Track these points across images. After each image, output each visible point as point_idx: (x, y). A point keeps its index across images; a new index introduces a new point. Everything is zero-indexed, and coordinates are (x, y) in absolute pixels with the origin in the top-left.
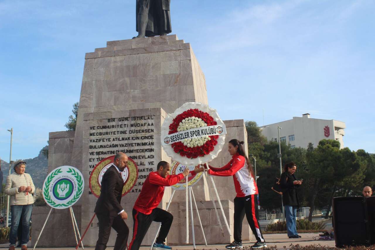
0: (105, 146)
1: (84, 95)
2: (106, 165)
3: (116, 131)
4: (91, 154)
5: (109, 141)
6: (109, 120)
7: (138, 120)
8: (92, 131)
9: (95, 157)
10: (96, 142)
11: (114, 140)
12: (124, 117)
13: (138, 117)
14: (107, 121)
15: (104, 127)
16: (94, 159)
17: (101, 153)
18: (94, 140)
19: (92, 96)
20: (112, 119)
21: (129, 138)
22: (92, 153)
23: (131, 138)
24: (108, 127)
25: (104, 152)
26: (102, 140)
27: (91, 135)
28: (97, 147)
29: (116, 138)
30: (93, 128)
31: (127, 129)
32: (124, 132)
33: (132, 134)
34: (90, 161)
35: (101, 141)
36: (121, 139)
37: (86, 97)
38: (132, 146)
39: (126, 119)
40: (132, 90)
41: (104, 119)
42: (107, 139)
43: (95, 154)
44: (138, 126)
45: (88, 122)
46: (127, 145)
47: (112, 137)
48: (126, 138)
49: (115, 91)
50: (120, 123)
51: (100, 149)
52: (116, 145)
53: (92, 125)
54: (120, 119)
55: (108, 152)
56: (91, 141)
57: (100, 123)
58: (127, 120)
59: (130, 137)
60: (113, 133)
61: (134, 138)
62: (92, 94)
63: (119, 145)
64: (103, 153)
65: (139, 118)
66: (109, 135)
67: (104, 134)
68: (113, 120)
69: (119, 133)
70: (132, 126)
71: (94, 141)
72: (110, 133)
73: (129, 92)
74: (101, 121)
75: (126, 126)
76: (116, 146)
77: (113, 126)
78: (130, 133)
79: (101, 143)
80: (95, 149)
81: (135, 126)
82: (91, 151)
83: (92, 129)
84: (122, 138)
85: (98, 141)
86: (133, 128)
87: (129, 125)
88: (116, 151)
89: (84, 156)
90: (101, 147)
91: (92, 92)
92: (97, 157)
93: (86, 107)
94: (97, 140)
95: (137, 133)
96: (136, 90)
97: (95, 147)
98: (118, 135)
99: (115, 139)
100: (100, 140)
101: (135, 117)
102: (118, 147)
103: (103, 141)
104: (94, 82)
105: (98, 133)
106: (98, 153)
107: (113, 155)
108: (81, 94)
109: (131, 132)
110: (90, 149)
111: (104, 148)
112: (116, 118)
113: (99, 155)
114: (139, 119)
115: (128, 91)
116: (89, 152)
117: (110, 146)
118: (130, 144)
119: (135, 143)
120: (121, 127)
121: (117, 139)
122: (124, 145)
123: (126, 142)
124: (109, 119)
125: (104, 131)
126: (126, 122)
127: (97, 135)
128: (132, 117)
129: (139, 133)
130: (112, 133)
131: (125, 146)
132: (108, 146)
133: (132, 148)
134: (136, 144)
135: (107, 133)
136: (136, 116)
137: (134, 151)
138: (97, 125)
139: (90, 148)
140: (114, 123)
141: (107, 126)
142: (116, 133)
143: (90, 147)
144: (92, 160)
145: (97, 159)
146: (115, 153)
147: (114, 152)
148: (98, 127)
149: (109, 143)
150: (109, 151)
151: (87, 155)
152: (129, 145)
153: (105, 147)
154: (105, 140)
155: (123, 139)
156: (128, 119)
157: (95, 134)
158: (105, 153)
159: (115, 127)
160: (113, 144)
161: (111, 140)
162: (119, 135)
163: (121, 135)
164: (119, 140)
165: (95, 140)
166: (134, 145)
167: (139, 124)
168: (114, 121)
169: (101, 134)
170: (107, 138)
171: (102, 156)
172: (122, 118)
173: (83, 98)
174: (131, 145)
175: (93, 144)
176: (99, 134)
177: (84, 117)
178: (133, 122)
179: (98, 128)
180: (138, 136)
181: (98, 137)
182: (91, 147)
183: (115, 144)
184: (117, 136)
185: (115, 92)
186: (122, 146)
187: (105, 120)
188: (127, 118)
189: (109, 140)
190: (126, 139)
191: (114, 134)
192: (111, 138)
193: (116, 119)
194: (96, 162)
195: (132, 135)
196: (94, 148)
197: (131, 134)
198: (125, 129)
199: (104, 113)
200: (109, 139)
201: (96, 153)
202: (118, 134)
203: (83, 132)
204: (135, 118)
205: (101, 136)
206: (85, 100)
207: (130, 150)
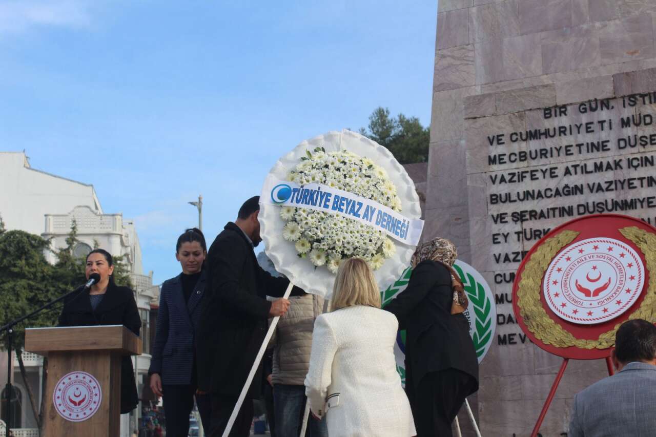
0: (539, 192)
1: (445, 52)
2: (563, 248)
3: (574, 144)
4: (496, 222)
5: (553, 175)
6: (548, 113)
7: (644, 103)
8: (496, 150)
9: (511, 227)
10: (510, 181)
11: (567, 172)
12: (596, 100)
13: (643, 96)
14: (541, 114)
15: (533, 135)
16: (506, 236)
17: (528, 217)
18: (503, 176)
19: (471, 54)
20: (556, 106)
21: (618, 164)
22: (500, 218)
23: (624, 164)
24: (547, 134)
25: (539, 211)
26: (528, 175)
27: (492, 161)
28: (514, 197)
29: (575, 167)
30: (497, 140)
31: (609, 135)
32: (601, 146)
33: (629, 150)
34: (495, 241)
35: (528, 179)
36: (590, 167)
37: (453, 57)
38: (631, 187)
39: (605, 103)
40: (598, 24)
41: (531, 110)
42: (544, 172)
43: (508, 218)
44: (646, 124)
45: (481, 121)
46: (613, 186)
47: (561, 163)
48: (608, 164)
49: (542, 31)
50: (584, 119)
51: (525, 202)
52: (576, 187)
53: (494, 132)
54: (582, 104)
55: (551, 213)
56: (494, 182)
57: (517, 122)
58: (608, 108)
59: (620, 160)
60: (563, 151)
61: (635, 163)
62: (470, 47)
63: (585, 187)
64: (533, 215)
65: (647, 99)
66: (550, 159)
67: (534, 155)
68: (562, 110)
69: (584, 148)
70: (625, 123)
71: (503, 180)
72: (555, 152)
73: (588, 31)
74: (521, 116)
75: (606, 125)
76: (578, 190)
77: (560, 128)
78: (620, 148)
79: (528, 185)
80: (508, 204)
81: (637, 125)
82: (495, 210)
83: (495, 142)
84: (595, 164)
85: (516, 178)
86: (629, 132)
87: (616, 122)
88: (579, 206)
89: (475, 227)
90: (528, 195)
91: (471, 42)
92: (518, 227)
93: (457, 87)
94: (514, 174)
95: (644, 146)
96: (612, 23)
97: (508, 198)
98: (581, 157)
99: (572, 170)
100: (521, 177)
101: (633, 96)
102: (582, 192)
103: (533, 178)
104: (474, 10)
105: (515, 155)
106: (519, 217)
107: (567, 219)
108: (436, 50)
109: (622, 144)
110: (491, 206)
111: (536, 201)
112: (571, 104)
113: (522, 221)
114: (647, 101)
115: (585, 26)
117: (558, 193)
118: (622, 183)
119: (641, 179)
120: (589, 130)
121: (579, 170)
122: (604, 186)
123: (609, 176)
124: (546, 109)
125: (534, 145)
126: (604, 114)
127: (514, 162)
128: (623, 97)
129: (652, 144)
130: (558, 150)
131: (607, 190)
132: (549, 193)
133: (630, 195)
134: (645, 182)
135: (543, 153)
136: (637, 92)
137: (639, 205)
138: (508, 130)
139: (492, 203)
140: (564, 121)
141: (543, 131)
142: (574, 150)
143: (492, 200)
144: (501, 239)
145: (518, 233)
146: (575, 211)
147: (570, 212)
148: (512, 135)
149: (553, 184)
150: (554, 209)
151: (484, 224)
152: (619, 185)
153: (540, 195)
154: (539, 175)
155: (598, 168)
156: (612, 103)
157: (506, 158)
158: (542, 215)
159: (568, 132)
160: (567, 186)
161: (560, 172)
162: (585, 155)
163: (590, 155)
164: (585, 170)
165: (507, 178)
166: (636, 183)
167: (649, 116)
168: (564, 113)
169: (523, 156)
170: (544, 169)
171: (531, 225)
172: (590, 101)
173: (445, 62)
174: (630, 183)
175: (502, 189)
176: (518, 157)
177: (466, 108)
178: (628, 112)
179: (515, 137)
180: (649, 156)
181: (514, 165)
182: (495, 199)
183: (571, 185)
184: (576, 158)
185: (544, 34)
186: (597, 191)
187: (532, 113)
188: (608, 100)
189: (551, 173)
190: (609, 167)
191: (568, 153)
192: (559, 166)
193: (569, 108)
194: (514, 246)
195: (629, 153)
196: (504, 202)
197: (623, 152)
198: (604, 135)
199: (531, 93)
200: (551, 169)
201: (513, 215)
202: (580, 152)
203: (468, 155)
204: (632, 99)
205: (525, 164)
206: (449, 66)
207: (626, 201)
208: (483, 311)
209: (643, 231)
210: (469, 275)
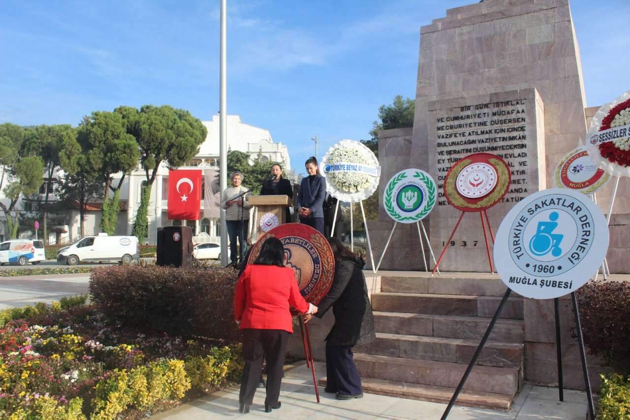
0: (458, 142)
1: (422, 81)
2: (465, 167)
3: (473, 123)
4: (439, 154)
5: (464, 136)
6: (462, 109)
7: (502, 106)
8: (440, 124)
9: (446, 157)
10: (446, 137)
11: (470, 134)
12: (482, 104)
13: (502, 103)
14: (460, 109)
15: (456, 118)
16: (443, 161)
17: (453, 153)
18: (443, 136)
19: (432, 82)
20: (466, 106)
21: (490, 131)
22: (441, 153)
23: (493, 131)
24: (462, 118)
25: (457, 150)
26: (453, 135)
27: (439, 129)
28: (447, 144)
29: (473, 132)
30: (441, 120)
31: (488, 119)
32: (484, 124)
33: (495, 125)
34: (439, 162)
35: (453, 137)
36: (479, 133)
37: (425, 83)
38: (495, 141)
39: (486, 106)
40: (486, 70)
41: (455, 108)
42: (460, 134)
43: (445, 153)
44: (503, 115)
45: (434, 112)
46: (488, 141)
47: (467, 130)
48: (487, 131)
49: (463, 72)
50: (478, 112)
51: (452, 146)
52: (473, 140)
53: (440, 117)
54: (477, 106)
55: (462, 151)
56: (439, 138)
57: (449, 112)
58: (487, 108)
59: (492, 130)
60: (468, 125)
61: (498, 131)
62: (432, 79)
63: (477, 140)
64: (455, 152)
65: (503, 104)
66: (462, 128)
67: (456, 127)
68: (468, 108)
69: (477, 124)
70: (494, 114)
71: (443, 137)
72: (465, 125)
73: (482, 73)
74: (451, 110)
75: (486, 115)
76: (474, 142)
77: (467, 116)
78: (492, 125)
79: (453, 139)
80: (445, 147)
81: (499, 115)
82: (440, 149)
83: (440, 121)
84: (481, 131)
85: (448, 136)
86: (496, 118)
87: (491, 114)
88: (474, 149)
89: (431, 157)
90: (453, 144)
91: (432, 76)
92: (448, 157)
93: (426, 96)
94: (448, 135)
95: (502, 124)
96: (492, 69)
97: (445, 145)
98: (476, 128)
99: (472, 133)
100: (451, 136)
101: (498, 103)
102: (475, 143)
103: (455, 136)
104: (434, 63)
105: (448, 126)
106: (449, 153)
107: (469, 154)
108: (418, 80)
109: (493, 123)
110: (438, 148)
111: (456, 146)
112: (472, 106)
113: (450, 154)
114: (504, 105)
115: (481, 71)
116: (438, 151)
117: (465, 143)
118: (492, 139)
119: (500, 138)
120: (479, 117)
121: (474, 133)
122: (485, 140)
123: (487, 136)
124: (461, 108)
125: (456, 123)
126: (485, 110)
127: (448, 129)
128: (494, 103)
129: (505, 123)
130: (466, 125)
131: (486, 142)
132: (462, 143)
133: (495, 145)
134: (501, 139)
135: (460, 126)
136: (499, 101)
137: (498, 148)
138: (446, 116)
139: (438, 147)
140: (469, 113)
141: (460, 117)
142: (473, 125)
143: (438, 145)
144: (441, 162)
145: (448, 159)
146: (472, 151)
147: (470, 151)
148: (447, 118)
149: (463, 139)
150: (463, 150)
151: (435, 156)
152: (491, 141)
153: (458, 144)
154: (458, 135)
155: (482, 133)
156: (489, 106)
157: (444, 128)
158: (459, 152)
159: (470, 117)
160: (469, 140)
161: (467, 134)
162: (477, 127)
163: (479, 127)
164: (477, 134)
165: (445, 136)
166: (498, 140)
167: (504, 111)
168: (469, 109)
169: (452, 127)
170: (460, 132)
171: (454, 156)
172: (480, 105)
173: (422, 85)
174: (495, 140)
175: (442, 141)
176: (449, 128)
177: (428, 107)
178: (495, 110)
179: (448, 119)
180: (503, 128)
181: (448, 131)
182: (439, 145)
183: (471, 140)
184: (473, 129)
185: (464, 74)
186: (482, 143)
187: (456, 109)
188: (488, 104)
189: (463, 134)
190: (487, 132)
191: (470, 126)
192: (466, 132)
193: (471, 107)
194: (447, 165)
195: (495, 127)
196: (443, 146)
197: (493, 126)
198: (485, 119)
199: (456, 100)
200: (463, 133)
201: (447, 152)
202: (475, 126)
203: (428, 126)
204: (497, 104)
205: (452, 130)
206: (423, 87)
207: (493, 147)
208: (432, 191)
209: (498, 160)
210: (427, 177)
